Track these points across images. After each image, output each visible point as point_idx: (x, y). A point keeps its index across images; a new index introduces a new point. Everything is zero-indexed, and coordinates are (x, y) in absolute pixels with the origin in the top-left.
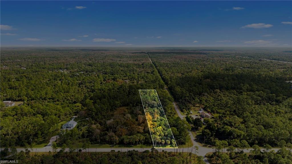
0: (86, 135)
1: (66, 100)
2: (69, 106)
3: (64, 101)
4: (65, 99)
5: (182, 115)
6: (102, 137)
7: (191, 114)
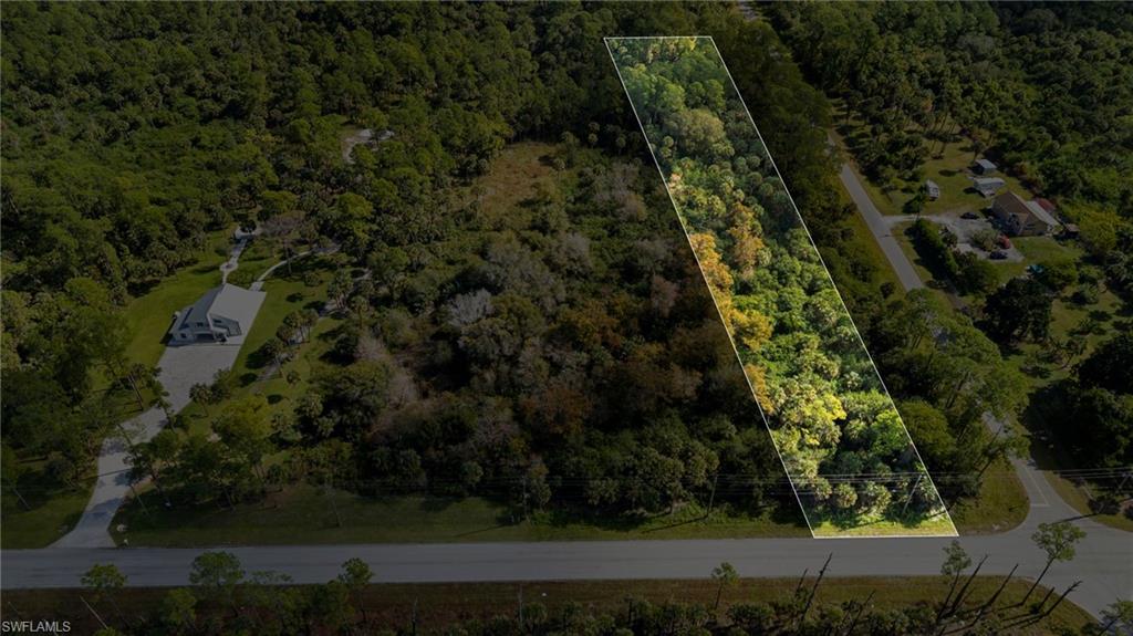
0: (328, 424)
1: (178, 90)
2: (203, 142)
3: (169, 103)
4: (172, 85)
5: (884, 213)
6: (436, 448)
7: (933, 199)
